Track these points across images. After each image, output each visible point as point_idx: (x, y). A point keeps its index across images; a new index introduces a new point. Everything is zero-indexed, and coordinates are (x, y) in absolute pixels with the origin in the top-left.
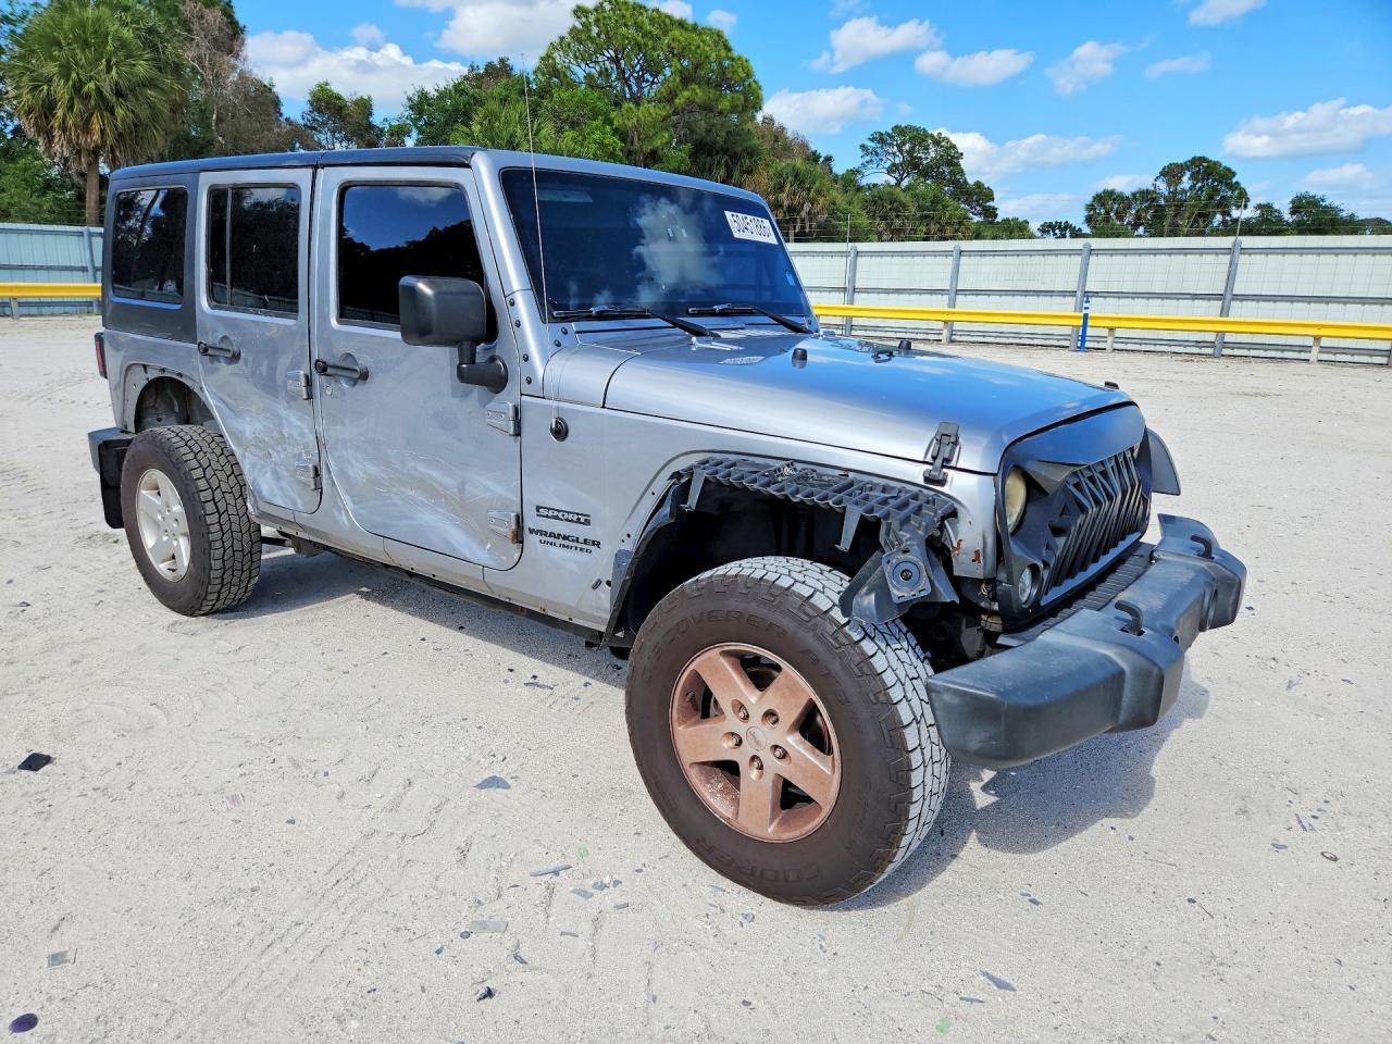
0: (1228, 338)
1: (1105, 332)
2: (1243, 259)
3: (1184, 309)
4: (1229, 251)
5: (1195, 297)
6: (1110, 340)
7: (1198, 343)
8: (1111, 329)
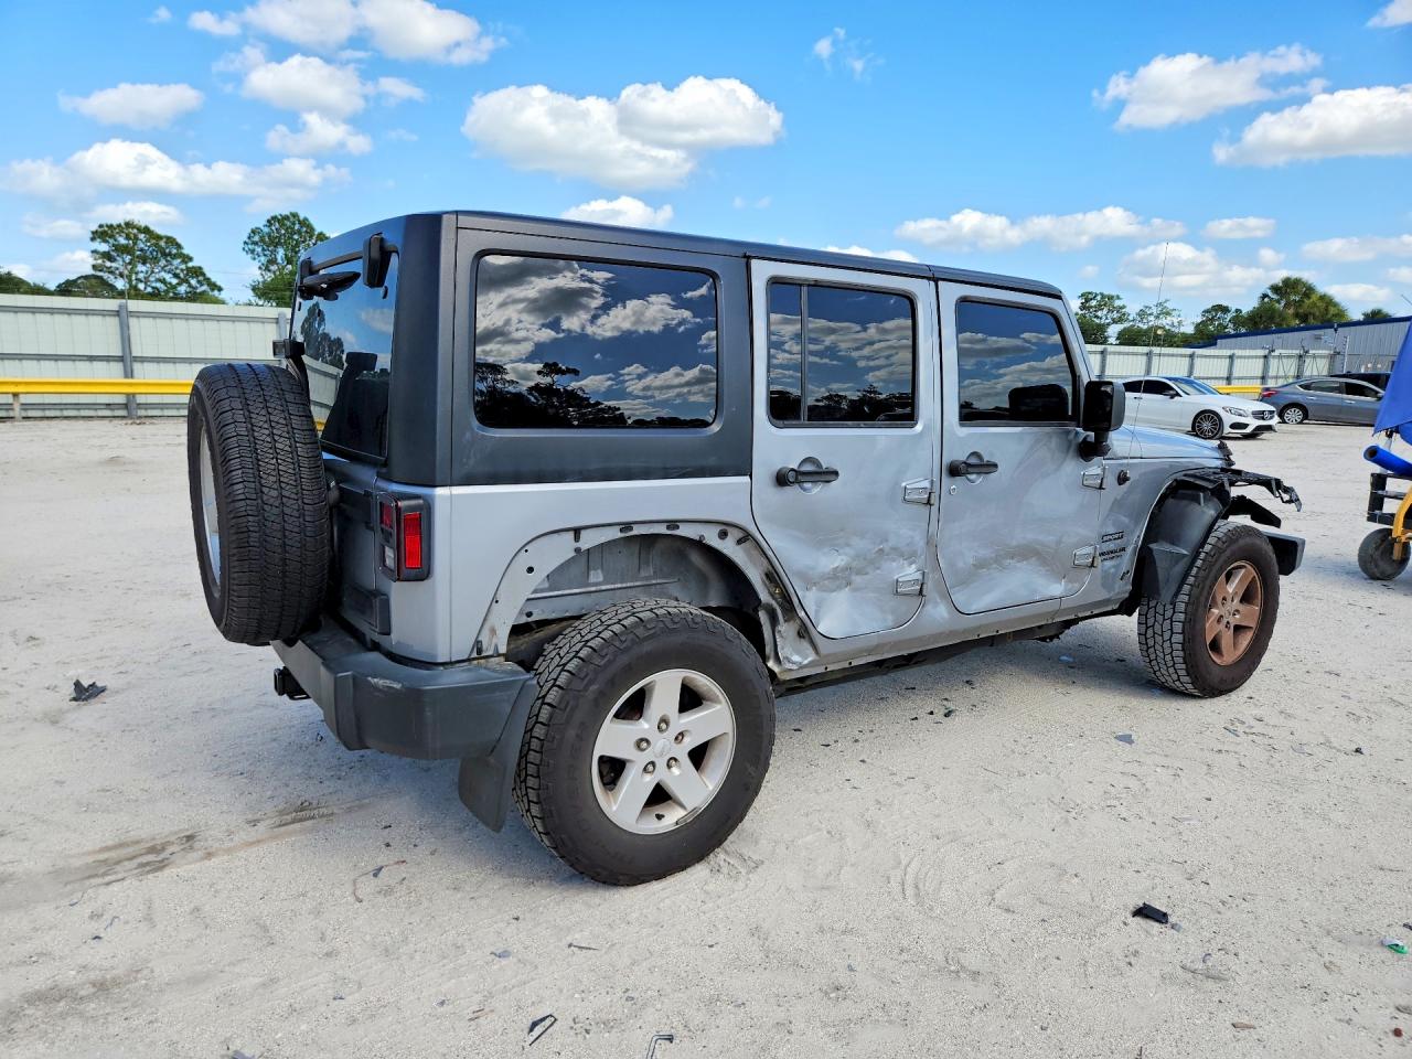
0: (140, 399)
1: (10, 399)
2: (133, 322)
3: (84, 372)
4: (117, 313)
5: (91, 358)
6: (17, 407)
7: (108, 406)
8: (15, 395)
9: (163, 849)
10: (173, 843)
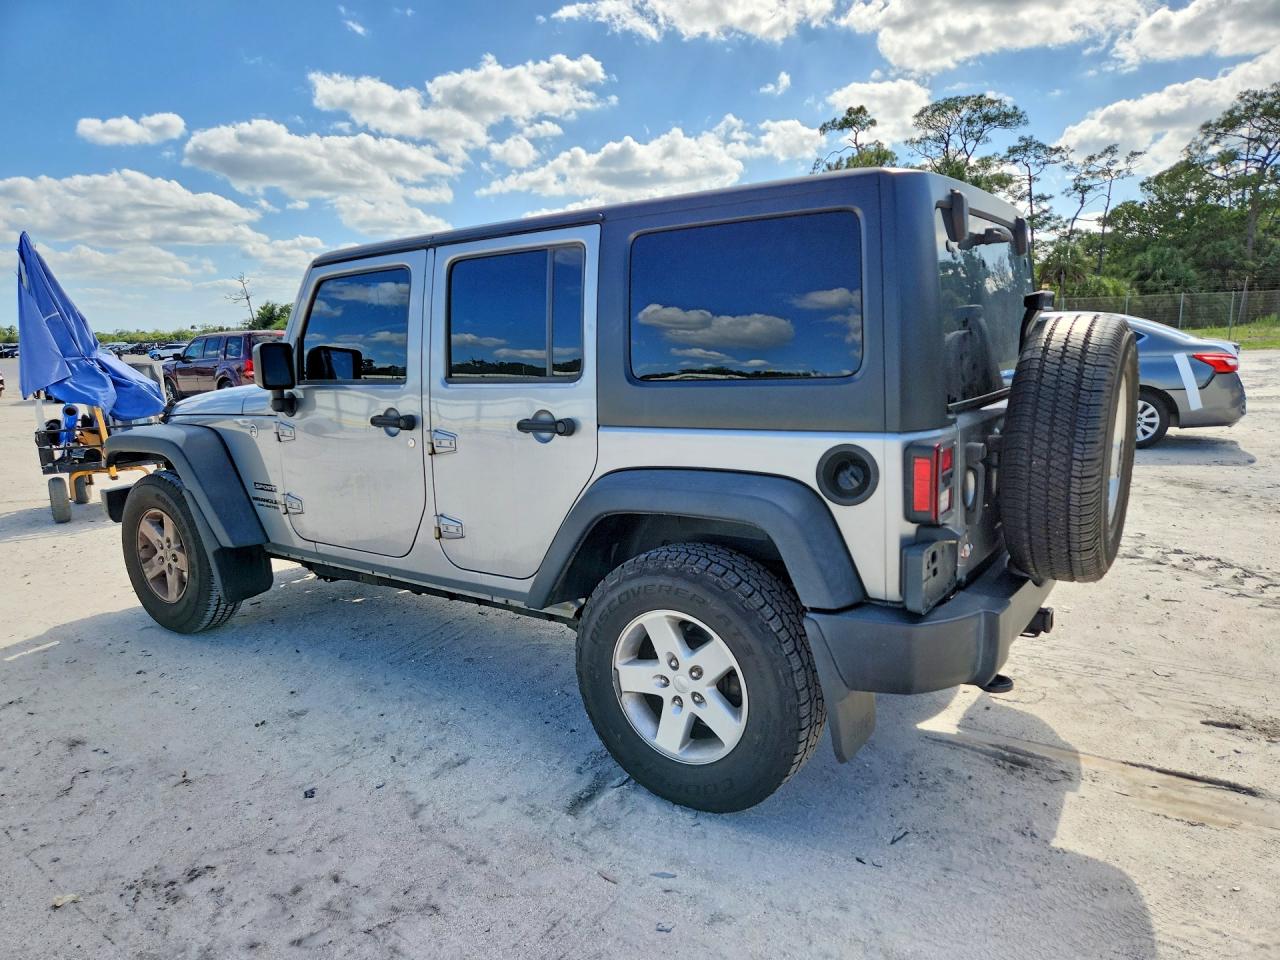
9: (1160, 797)
10: (1150, 796)
